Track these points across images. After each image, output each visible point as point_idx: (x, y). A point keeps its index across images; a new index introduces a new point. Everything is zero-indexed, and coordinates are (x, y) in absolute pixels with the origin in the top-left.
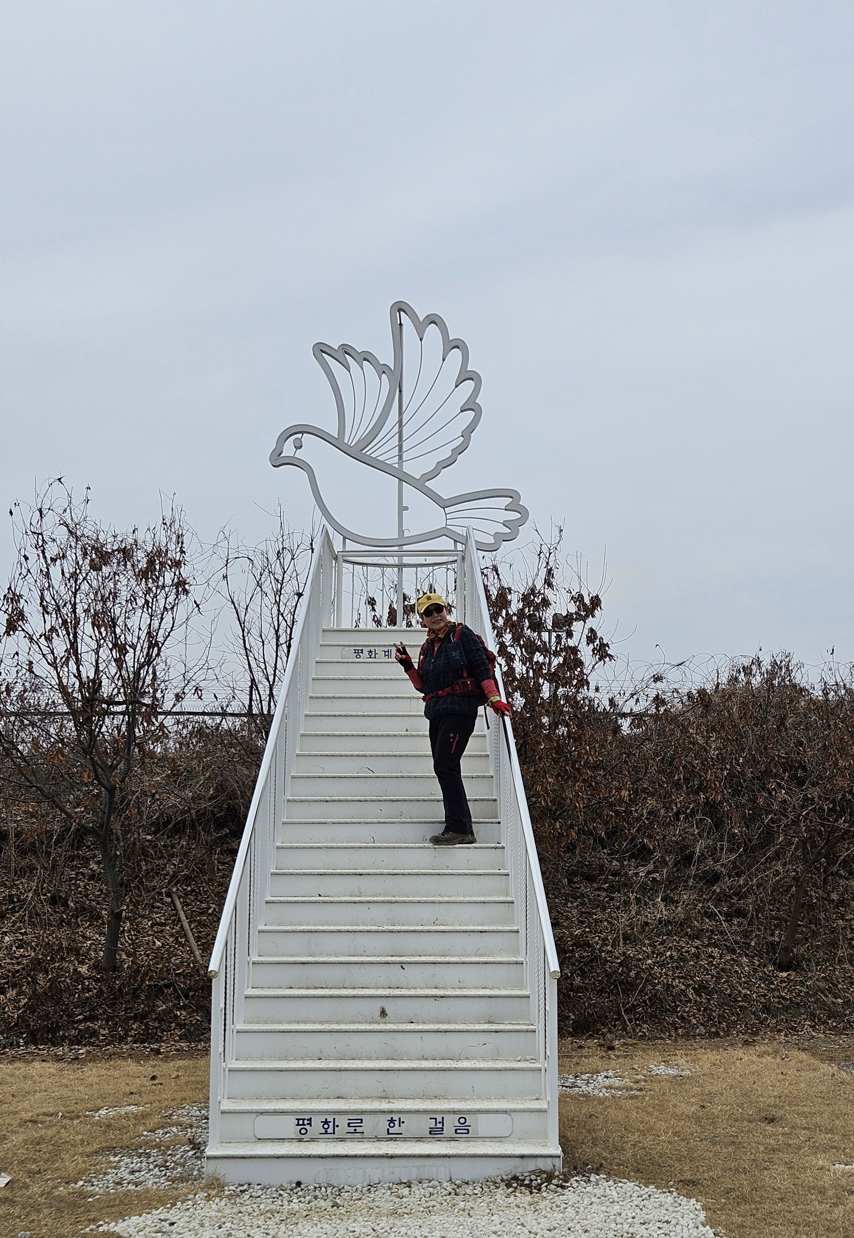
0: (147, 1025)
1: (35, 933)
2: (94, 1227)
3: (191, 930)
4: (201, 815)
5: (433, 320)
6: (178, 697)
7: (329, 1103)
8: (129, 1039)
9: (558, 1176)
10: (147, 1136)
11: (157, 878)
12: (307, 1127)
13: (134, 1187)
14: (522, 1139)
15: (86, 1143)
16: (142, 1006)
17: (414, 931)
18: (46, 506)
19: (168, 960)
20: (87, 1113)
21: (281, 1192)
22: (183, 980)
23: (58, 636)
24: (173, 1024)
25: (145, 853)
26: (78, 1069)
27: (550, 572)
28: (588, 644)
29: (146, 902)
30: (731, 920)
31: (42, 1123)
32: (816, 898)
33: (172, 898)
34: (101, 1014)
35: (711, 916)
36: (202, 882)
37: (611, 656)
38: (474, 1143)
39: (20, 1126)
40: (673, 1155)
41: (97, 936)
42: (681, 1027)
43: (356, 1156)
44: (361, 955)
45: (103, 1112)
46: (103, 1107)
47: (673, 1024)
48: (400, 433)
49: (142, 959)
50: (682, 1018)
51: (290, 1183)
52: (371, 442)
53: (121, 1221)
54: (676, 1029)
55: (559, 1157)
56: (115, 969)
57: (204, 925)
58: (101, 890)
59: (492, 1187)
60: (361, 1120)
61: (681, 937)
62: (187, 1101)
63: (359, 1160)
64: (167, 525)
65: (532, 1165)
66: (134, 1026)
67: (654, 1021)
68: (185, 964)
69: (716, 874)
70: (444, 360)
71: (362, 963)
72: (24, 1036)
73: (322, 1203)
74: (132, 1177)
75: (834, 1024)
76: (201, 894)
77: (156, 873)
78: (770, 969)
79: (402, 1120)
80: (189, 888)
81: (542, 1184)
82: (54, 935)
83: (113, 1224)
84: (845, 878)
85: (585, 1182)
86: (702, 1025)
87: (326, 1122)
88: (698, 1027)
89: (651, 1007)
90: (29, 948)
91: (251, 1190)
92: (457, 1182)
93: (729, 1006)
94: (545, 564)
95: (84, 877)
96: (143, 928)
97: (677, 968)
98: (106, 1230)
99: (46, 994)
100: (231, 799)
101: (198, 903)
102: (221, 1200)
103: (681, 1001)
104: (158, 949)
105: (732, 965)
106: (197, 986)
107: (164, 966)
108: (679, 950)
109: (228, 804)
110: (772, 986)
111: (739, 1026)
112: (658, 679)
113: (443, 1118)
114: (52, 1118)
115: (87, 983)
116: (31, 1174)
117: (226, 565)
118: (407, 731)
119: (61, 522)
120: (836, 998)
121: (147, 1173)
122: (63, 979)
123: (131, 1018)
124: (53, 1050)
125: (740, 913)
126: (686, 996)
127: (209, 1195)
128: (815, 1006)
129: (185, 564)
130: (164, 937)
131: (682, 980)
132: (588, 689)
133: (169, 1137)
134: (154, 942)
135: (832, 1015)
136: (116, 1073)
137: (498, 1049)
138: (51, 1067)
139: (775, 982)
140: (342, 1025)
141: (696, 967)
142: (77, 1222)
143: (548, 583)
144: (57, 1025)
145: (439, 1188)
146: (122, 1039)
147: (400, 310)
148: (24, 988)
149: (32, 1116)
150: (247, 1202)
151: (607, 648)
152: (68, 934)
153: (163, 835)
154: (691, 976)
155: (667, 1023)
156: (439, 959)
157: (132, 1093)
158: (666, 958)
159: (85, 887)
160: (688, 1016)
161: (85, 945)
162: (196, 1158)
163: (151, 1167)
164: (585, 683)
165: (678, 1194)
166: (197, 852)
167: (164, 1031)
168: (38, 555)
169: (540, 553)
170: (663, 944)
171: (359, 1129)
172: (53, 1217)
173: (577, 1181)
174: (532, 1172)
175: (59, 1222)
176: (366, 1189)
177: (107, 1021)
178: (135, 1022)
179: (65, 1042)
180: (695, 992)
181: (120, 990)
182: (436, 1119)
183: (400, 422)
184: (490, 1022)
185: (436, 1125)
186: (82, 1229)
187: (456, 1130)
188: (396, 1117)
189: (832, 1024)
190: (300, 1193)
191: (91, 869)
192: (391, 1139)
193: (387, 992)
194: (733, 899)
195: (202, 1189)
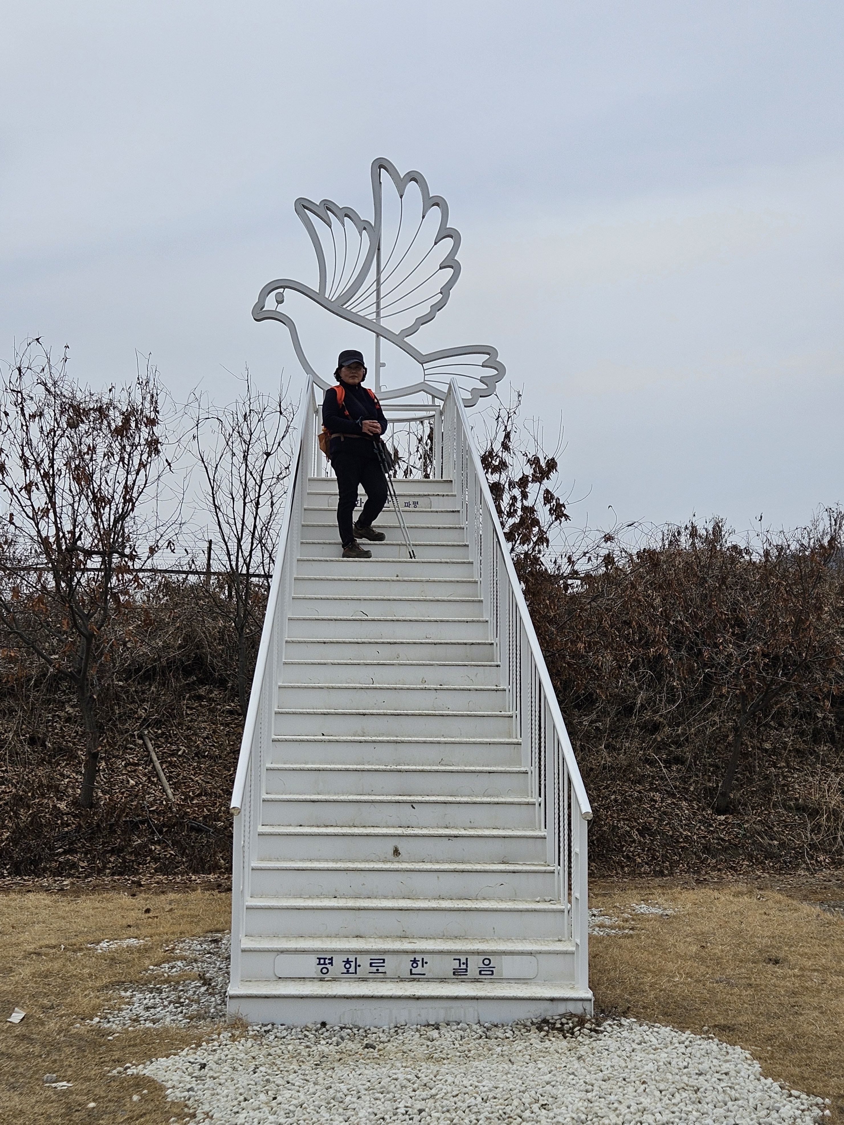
0: (124, 858)
1: (15, 771)
2: (121, 1069)
3: (163, 770)
4: (170, 663)
5: (414, 177)
6: (152, 551)
7: (349, 942)
8: (108, 871)
9: (589, 1020)
10: (153, 970)
11: (129, 722)
12: (328, 966)
13: (151, 1025)
14: (548, 981)
15: (94, 977)
16: (119, 840)
17: (422, 771)
18: (25, 365)
19: (143, 798)
20: (89, 946)
21: (307, 1033)
22: (156, 817)
23: (38, 489)
24: (149, 858)
25: (118, 698)
26: (72, 901)
27: (507, 436)
28: (545, 504)
29: (119, 743)
30: (670, 767)
31: (46, 955)
32: (751, 747)
33: (143, 740)
34: (80, 848)
35: (652, 763)
36: (172, 726)
37: (567, 517)
38: (500, 985)
39: (25, 958)
40: (696, 998)
41: (74, 774)
42: (627, 866)
43: (382, 997)
44: (369, 795)
45: (103, 944)
46: (103, 940)
47: (619, 863)
48: (378, 291)
49: (117, 796)
50: (628, 857)
51: (315, 1023)
52: (352, 297)
53: (148, 1063)
54: (623, 867)
55: (590, 1000)
56: (92, 806)
57: (174, 765)
58: (76, 732)
59: (523, 1030)
60: (384, 960)
61: (624, 782)
62: (187, 935)
63: (385, 1001)
64: (142, 384)
65: (562, 1008)
66: (112, 859)
67: (601, 860)
68: (158, 802)
69: (655, 724)
70: (423, 217)
71: (373, 802)
72: (7, 867)
73: (351, 1045)
74: (147, 1014)
75: (771, 864)
76: (171, 737)
77: (128, 716)
78: (709, 812)
79: (425, 961)
80: (160, 731)
81: (574, 1027)
82: (33, 774)
83: (141, 1067)
84: (775, 728)
85: (617, 1025)
86: (647, 863)
87: (348, 962)
88: (643, 866)
89: (598, 847)
90: (10, 785)
91: (275, 1031)
92: (486, 1025)
93: (671, 847)
94: (503, 428)
95: (61, 720)
96: (116, 768)
97: (621, 810)
98: (135, 1073)
99: (28, 828)
100: (198, 649)
101: (169, 745)
102: (246, 1041)
103: (626, 841)
104: (132, 787)
105: (673, 809)
106: (169, 822)
107: (138, 803)
108: (623, 794)
109: (196, 654)
110: (711, 829)
111: (681, 865)
112: (608, 538)
113: (467, 959)
114: (54, 950)
115: (66, 819)
116: (44, 1009)
117: (197, 425)
118: (397, 576)
119: (39, 381)
120: (772, 840)
121: (162, 1010)
122: (43, 814)
123: (108, 852)
124: (37, 881)
125: (678, 760)
126: (631, 836)
127: (233, 1035)
128: (753, 847)
129: (158, 423)
130: (138, 776)
131: (626, 822)
132: (547, 546)
133: (177, 971)
134: (128, 781)
135: (770, 856)
136: (110, 906)
137: (515, 891)
138: (44, 899)
139: (714, 825)
140: (356, 863)
141: (639, 810)
142: (102, 1063)
143: (505, 447)
144: (40, 858)
145: (468, 1030)
146: (100, 871)
147: (381, 167)
148: (6, 822)
149: (35, 949)
150: (274, 1044)
151: (563, 509)
152: (47, 772)
153: (134, 681)
154: (634, 819)
155: (614, 862)
156: (450, 799)
157: (129, 926)
158: (611, 801)
159: (61, 728)
160: (633, 855)
161: (63, 782)
162: (210, 994)
163: (166, 1003)
164: (545, 540)
165: (719, 1041)
166: (166, 698)
167: (140, 864)
168: (17, 413)
169: (499, 417)
170: (607, 788)
171: (381, 969)
172: (76, 1057)
173: (610, 1025)
174: (563, 1016)
175: (82, 1062)
176: (393, 1030)
177: (86, 854)
178: (112, 855)
179: (46, 873)
180: (639, 833)
181: (98, 825)
182: (459, 960)
183: (378, 280)
184: (504, 863)
185: (460, 966)
186: (109, 1072)
187: (480, 971)
188: (419, 958)
189: (769, 864)
190: (327, 1034)
191: (67, 712)
192: (414, 980)
193: (399, 831)
194: (671, 747)
195: (226, 1029)
